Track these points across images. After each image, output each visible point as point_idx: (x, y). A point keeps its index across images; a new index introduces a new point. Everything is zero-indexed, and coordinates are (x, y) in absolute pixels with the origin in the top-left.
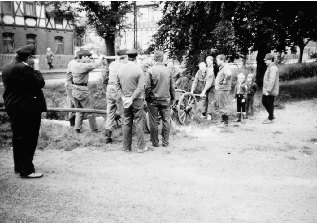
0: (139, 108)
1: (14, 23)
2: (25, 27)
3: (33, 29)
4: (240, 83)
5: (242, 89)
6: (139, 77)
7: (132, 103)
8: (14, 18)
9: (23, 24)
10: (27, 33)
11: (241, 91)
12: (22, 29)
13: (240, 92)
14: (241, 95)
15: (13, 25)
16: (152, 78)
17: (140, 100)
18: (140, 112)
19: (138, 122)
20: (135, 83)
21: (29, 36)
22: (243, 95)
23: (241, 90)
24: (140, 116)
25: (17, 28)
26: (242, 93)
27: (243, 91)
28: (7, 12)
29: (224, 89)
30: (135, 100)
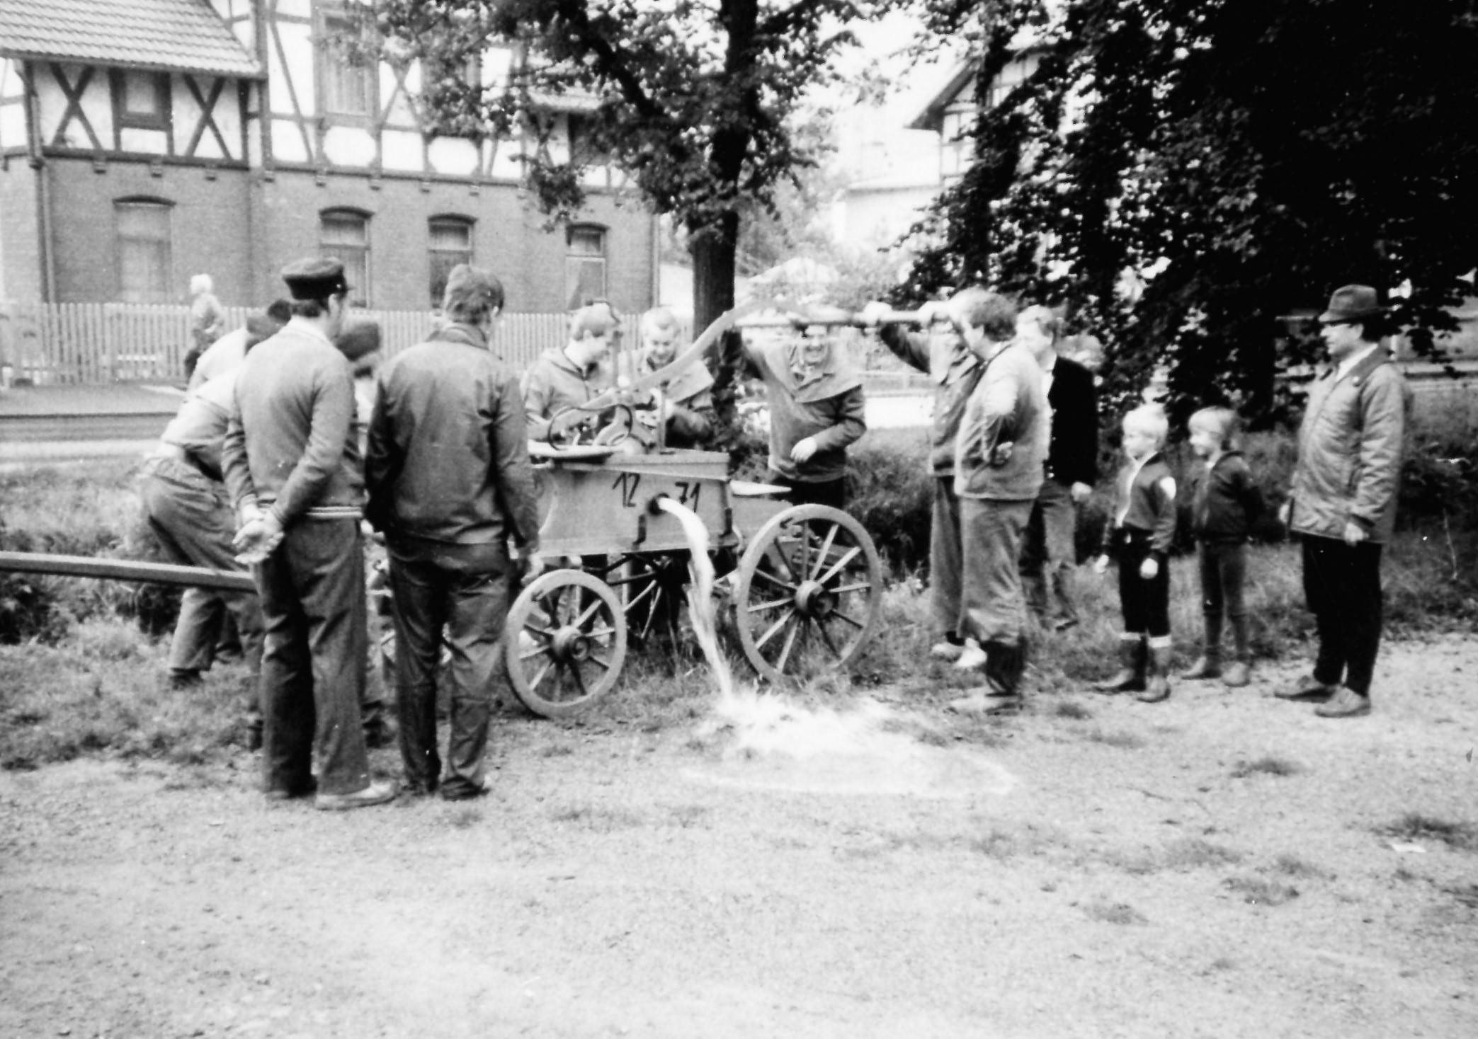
0: (318, 571)
1: (377, 163)
2: (428, 180)
3: (463, 190)
4: (1138, 465)
5: (1143, 500)
6: (314, 397)
7: (281, 535)
8: (378, 138)
9: (413, 164)
10: (432, 210)
11: (1136, 511)
12: (411, 189)
13: (1131, 515)
14: (1139, 534)
15: (372, 172)
16: (390, 407)
17: (327, 527)
18: (327, 594)
19: (325, 647)
20: (297, 432)
21: (439, 223)
22: (1150, 533)
23: (1140, 506)
24: (328, 614)
25: (390, 188)
26: (1142, 524)
27: (1148, 509)
28: (344, 111)
29: (985, 495)
30: (295, 521)
